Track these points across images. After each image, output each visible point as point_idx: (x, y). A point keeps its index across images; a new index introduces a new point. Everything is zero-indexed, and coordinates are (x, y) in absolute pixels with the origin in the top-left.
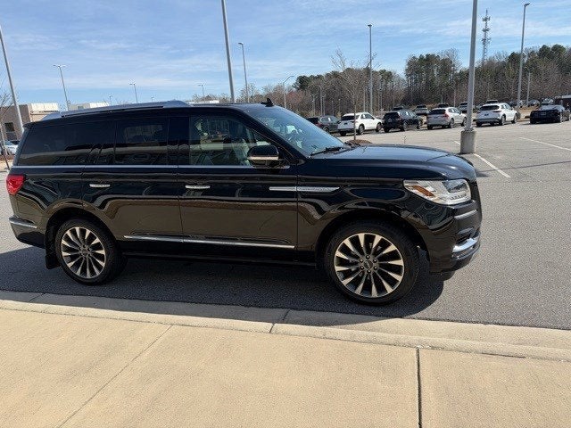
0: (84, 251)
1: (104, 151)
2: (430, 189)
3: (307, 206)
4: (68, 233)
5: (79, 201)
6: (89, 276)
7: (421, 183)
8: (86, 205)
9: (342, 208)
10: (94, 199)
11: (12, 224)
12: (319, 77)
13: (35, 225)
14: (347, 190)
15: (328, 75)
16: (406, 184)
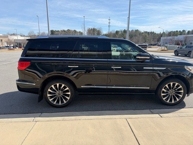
0: (59, 93)
1: (74, 53)
2: (191, 69)
3: (156, 74)
4: (53, 86)
5: (62, 73)
6: (60, 103)
7: (189, 67)
8: (65, 74)
9: (167, 75)
10: (70, 72)
11: (17, 83)
12: (58, 31)
13: (34, 83)
14: (169, 69)
15: (61, 31)
16: (185, 67)
